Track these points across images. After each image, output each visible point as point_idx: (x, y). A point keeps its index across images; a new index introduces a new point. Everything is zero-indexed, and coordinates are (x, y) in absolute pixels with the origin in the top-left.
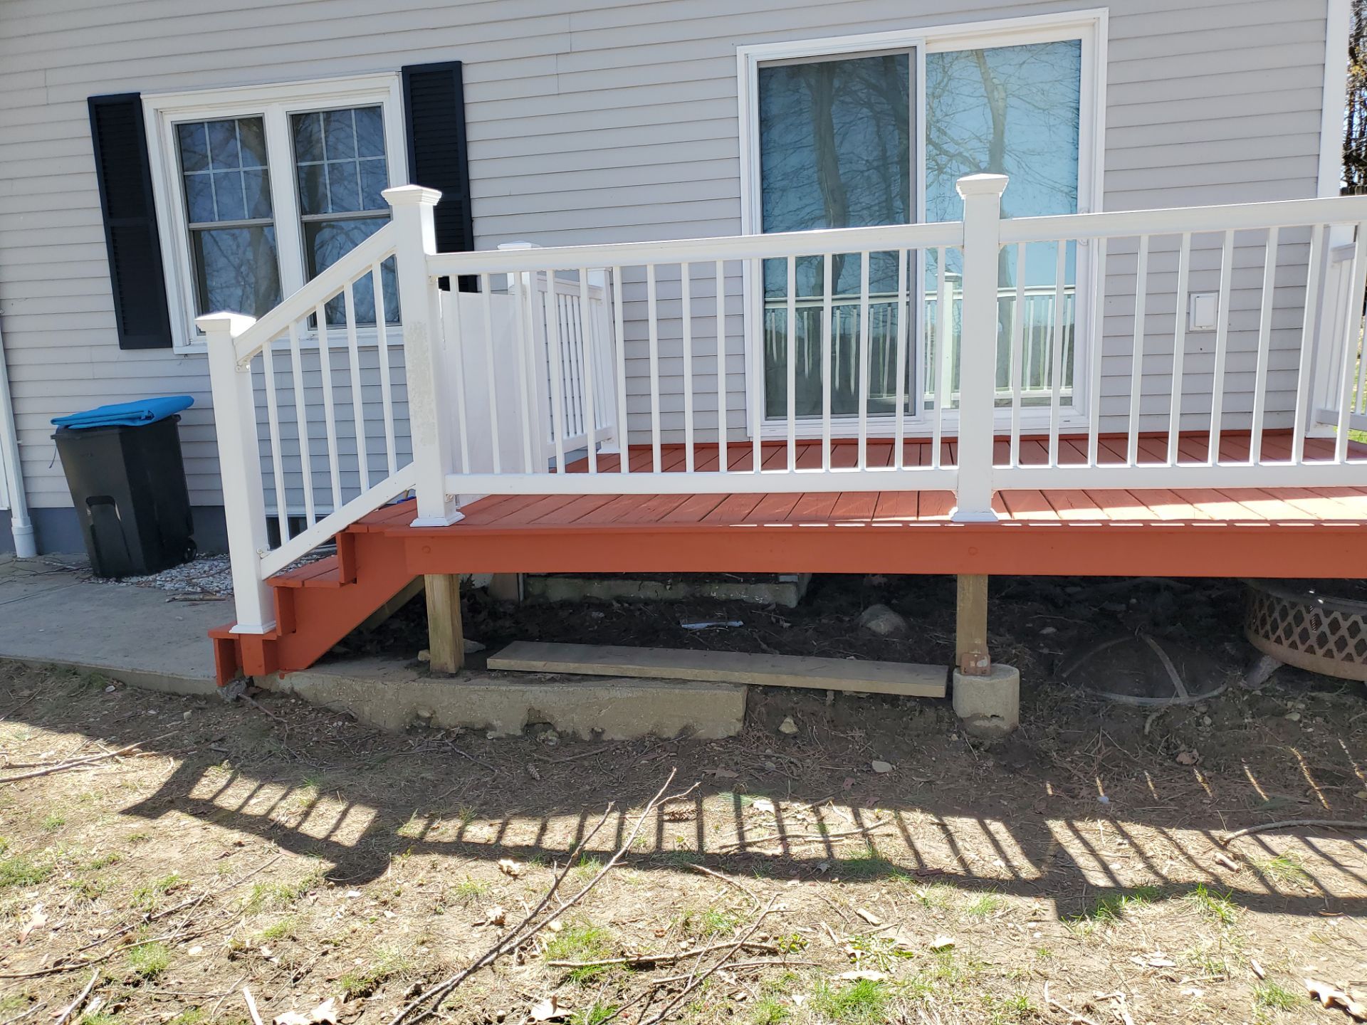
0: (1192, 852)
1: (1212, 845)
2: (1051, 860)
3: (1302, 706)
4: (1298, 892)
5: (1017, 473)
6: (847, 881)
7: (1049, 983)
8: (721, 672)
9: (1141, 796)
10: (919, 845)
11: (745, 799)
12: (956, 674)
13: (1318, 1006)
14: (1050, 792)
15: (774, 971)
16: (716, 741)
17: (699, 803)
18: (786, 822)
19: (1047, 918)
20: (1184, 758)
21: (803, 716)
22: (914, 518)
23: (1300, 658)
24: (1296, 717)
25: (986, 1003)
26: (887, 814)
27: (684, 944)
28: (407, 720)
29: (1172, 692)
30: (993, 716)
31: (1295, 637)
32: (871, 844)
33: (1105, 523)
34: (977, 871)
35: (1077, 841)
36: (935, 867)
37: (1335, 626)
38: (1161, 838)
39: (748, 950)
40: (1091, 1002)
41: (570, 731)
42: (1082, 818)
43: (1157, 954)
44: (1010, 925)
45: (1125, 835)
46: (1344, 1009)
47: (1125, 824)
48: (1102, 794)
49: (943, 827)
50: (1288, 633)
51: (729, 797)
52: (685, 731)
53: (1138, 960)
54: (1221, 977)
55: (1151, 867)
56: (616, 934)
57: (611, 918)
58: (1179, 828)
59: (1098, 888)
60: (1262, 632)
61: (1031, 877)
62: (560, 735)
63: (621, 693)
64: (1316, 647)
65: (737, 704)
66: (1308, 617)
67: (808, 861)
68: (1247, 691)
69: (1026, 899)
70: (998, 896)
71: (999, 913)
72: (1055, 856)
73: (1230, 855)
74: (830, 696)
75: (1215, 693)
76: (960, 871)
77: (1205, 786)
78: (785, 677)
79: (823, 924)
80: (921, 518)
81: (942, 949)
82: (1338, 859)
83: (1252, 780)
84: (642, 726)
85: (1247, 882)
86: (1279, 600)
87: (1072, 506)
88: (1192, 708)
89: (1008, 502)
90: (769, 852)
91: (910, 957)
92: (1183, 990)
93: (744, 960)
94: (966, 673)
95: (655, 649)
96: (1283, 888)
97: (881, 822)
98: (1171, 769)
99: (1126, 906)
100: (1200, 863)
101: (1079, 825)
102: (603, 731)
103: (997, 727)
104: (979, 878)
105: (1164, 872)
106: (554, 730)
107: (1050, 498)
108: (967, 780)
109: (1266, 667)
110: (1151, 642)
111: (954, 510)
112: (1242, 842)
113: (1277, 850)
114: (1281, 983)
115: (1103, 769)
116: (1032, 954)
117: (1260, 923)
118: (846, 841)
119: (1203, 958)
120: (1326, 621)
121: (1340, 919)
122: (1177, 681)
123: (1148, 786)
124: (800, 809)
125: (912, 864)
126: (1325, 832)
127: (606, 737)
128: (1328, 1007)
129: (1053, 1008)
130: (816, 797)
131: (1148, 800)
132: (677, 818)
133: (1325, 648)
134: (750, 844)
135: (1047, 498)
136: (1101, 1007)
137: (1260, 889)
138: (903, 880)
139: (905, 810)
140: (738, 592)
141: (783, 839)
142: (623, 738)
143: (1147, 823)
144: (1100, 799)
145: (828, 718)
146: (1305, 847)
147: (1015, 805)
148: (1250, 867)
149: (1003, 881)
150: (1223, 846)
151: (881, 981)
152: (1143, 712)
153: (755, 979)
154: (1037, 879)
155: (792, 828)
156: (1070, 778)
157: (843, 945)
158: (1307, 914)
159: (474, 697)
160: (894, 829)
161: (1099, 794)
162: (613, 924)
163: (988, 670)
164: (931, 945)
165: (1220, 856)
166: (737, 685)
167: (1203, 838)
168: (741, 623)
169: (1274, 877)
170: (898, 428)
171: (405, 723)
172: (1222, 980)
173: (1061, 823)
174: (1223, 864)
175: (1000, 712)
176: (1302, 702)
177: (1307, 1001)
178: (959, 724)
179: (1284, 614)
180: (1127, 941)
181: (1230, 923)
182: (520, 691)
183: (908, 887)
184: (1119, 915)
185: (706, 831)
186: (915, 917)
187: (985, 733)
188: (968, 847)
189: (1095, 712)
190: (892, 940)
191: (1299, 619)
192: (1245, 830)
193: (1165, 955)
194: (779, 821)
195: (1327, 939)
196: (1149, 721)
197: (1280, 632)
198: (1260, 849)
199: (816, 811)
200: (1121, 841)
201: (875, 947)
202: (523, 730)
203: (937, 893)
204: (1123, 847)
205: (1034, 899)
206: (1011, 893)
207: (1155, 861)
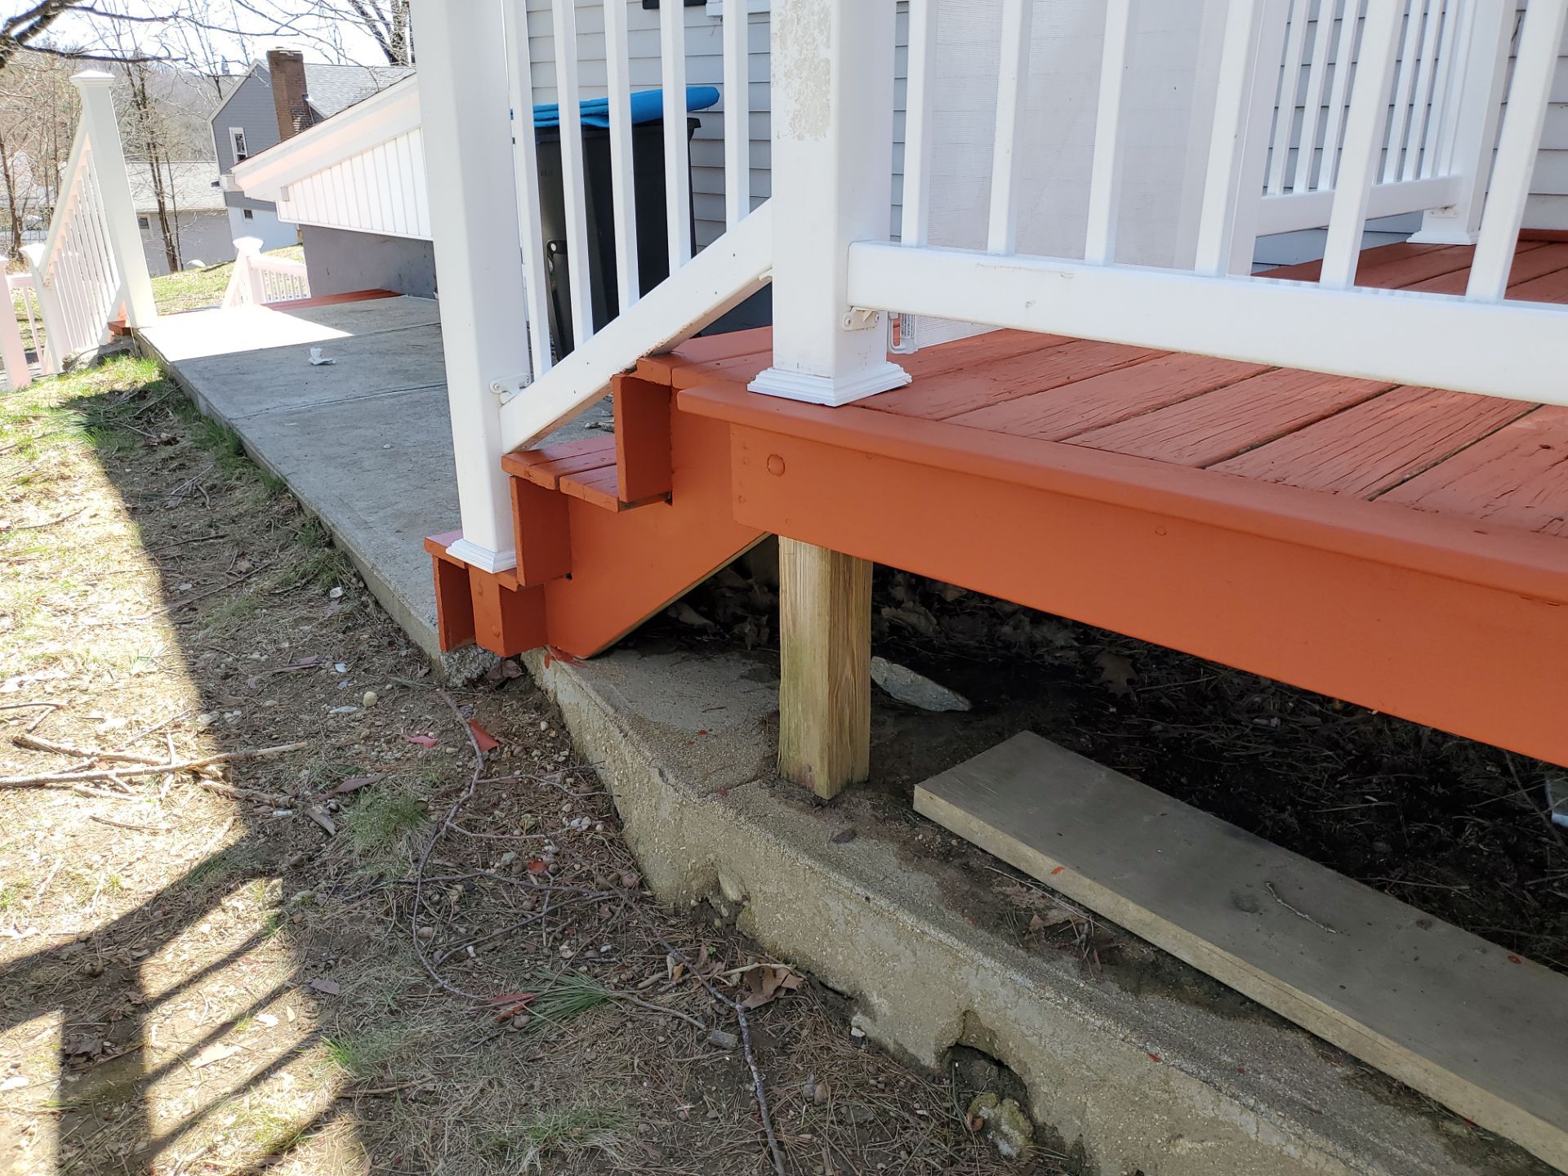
28: (695, 885)
62: (1038, 1134)
106: (1025, 1108)
159: (836, 907)
171: (689, 888)
182: (949, 950)
202: (941, 1057)
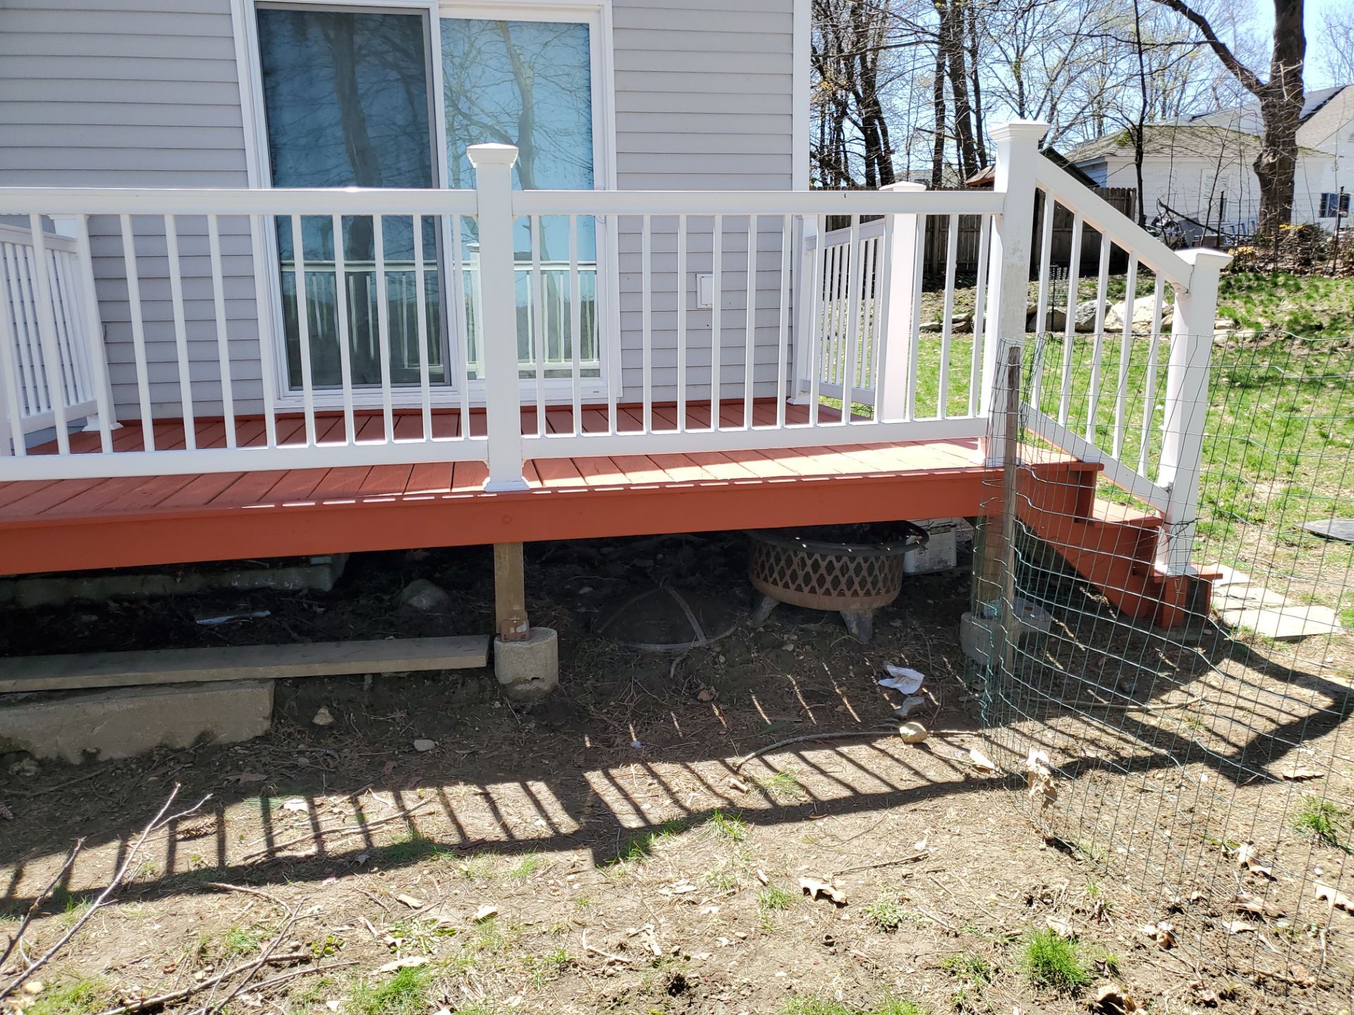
0: (710, 781)
1: (727, 772)
2: (588, 811)
3: (795, 637)
4: (795, 802)
5: (544, 442)
6: (387, 869)
7: (588, 930)
8: (242, 669)
9: (669, 737)
10: (462, 819)
11: (274, 802)
12: (497, 642)
13: (810, 900)
14: (588, 744)
15: (307, 980)
16: (241, 744)
17: (220, 814)
18: (321, 818)
19: (585, 868)
20: (704, 696)
21: (338, 704)
22: (448, 490)
23: (791, 596)
24: (790, 648)
25: (528, 964)
26: (430, 792)
27: (199, 975)
29: (692, 636)
30: (533, 679)
31: (787, 578)
32: (412, 826)
33: (627, 486)
34: (519, 834)
35: (612, 788)
36: (478, 837)
37: (816, 566)
38: (685, 772)
39: (276, 965)
40: (623, 940)
41: (54, 757)
42: (616, 766)
43: (681, 882)
44: (551, 882)
45: (655, 775)
46: (829, 897)
47: (655, 764)
48: (635, 739)
49: (487, 796)
50: (782, 575)
51: (257, 802)
52: (202, 738)
53: (665, 891)
54: (734, 891)
55: (677, 802)
56: (114, 981)
57: (108, 964)
58: (700, 761)
59: (631, 830)
60: (762, 576)
61: (571, 831)
62: (41, 763)
63: (117, 706)
64: (803, 585)
65: (263, 700)
66: (796, 560)
67: (346, 854)
68: (754, 630)
69: (565, 853)
70: (539, 855)
71: (541, 872)
72: (592, 806)
73: (742, 779)
74: (368, 680)
75: (728, 634)
76: (503, 837)
77: (721, 718)
78: (316, 666)
79: (362, 919)
80: (454, 490)
81: (484, 920)
82: (823, 768)
83: (759, 707)
84: (149, 738)
85: (756, 801)
86: (774, 547)
87: (598, 473)
88: (708, 650)
89: (540, 471)
90: (301, 854)
91: (452, 933)
92: (703, 910)
93: (272, 976)
94: (506, 640)
95: (162, 651)
96: (782, 801)
97: (423, 802)
98: (693, 707)
99: (655, 842)
100: (718, 790)
101: (613, 772)
102: (99, 751)
103: (538, 689)
104: (522, 841)
105: (688, 804)
106: (32, 757)
107: (579, 465)
108: (510, 744)
109: (767, 606)
110: (673, 592)
111: (487, 480)
112: (751, 765)
113: (778, 767)
114: (779, 886)
115: (635, 715)
116: (571, 905)
117: (764, 835)
118: (386, 827)
119: (718, 877)
120: (809, 562)
121: (826, 819)
122: (696, 626)
123: (674, 726)
124: (338, 802)
125: (455, 839)
126: (814, 745)
127: (102, 757)
128: (817, 898)
129: (591, 953)
130: (353, 786)
131: (674, 739)
132: (192, 836)
133: (810, 586)
134: (280, 849)
135: (576, 466)
136: (632, 943)
137: (765, 805)
138: (445, 857)
139: (448, 785)
140: (267, 580)
141: (318, 838)
142: (125, 756)
143: (673, 760)
144: (633, 744)
145: (367, 703)
146: (799, 761)
147: (555, 763)
148: (757, 786)
149: (544, 840)
150: (735, 771)
151: (423, 965)
152: (668, 657)
153: (284, 995)
154: (575, 832)
155: (327, 822)
156: (606, 728)
157: (382, 936)
158: (800, 820)
160: (437, 807)
161: (632, 740)
162: (109, 971)
163: (527, 636)
164: (474, 917)
165: (734, 780)
166: (263, 681)
167: (720, 766)
168: (268, 613)
169: (775, 792)
170: (425, 397)
172: (734, 893)
173: (599, 773)
174: (736, 787)
175: (540, 674)
176: (795, 634)
177: (801, 897)
178: (502, 691)
179: (778, 560)
180: (656, 876)
181: (741, 840)
183: (451, 863)
184: (648, 852)
185: (228, 843)
186: (458, 892)
187: (527, 696)
188: (511, 812)
189: (627, 662)
190: (434, 921)
191: (789, 562)
192: (753, 754)
193: (688, 881)
194: (314, 818)
195: (816, 840)
196: (674, 665)
197: (776, 575)
198: (765, 768)
199: (354, 801)
200: (650, 781)
201: (417, 930)
203: (478, 864)
204: (652, 787)
205: (573, 852)
206: (551, 850)
207: (680, 796)
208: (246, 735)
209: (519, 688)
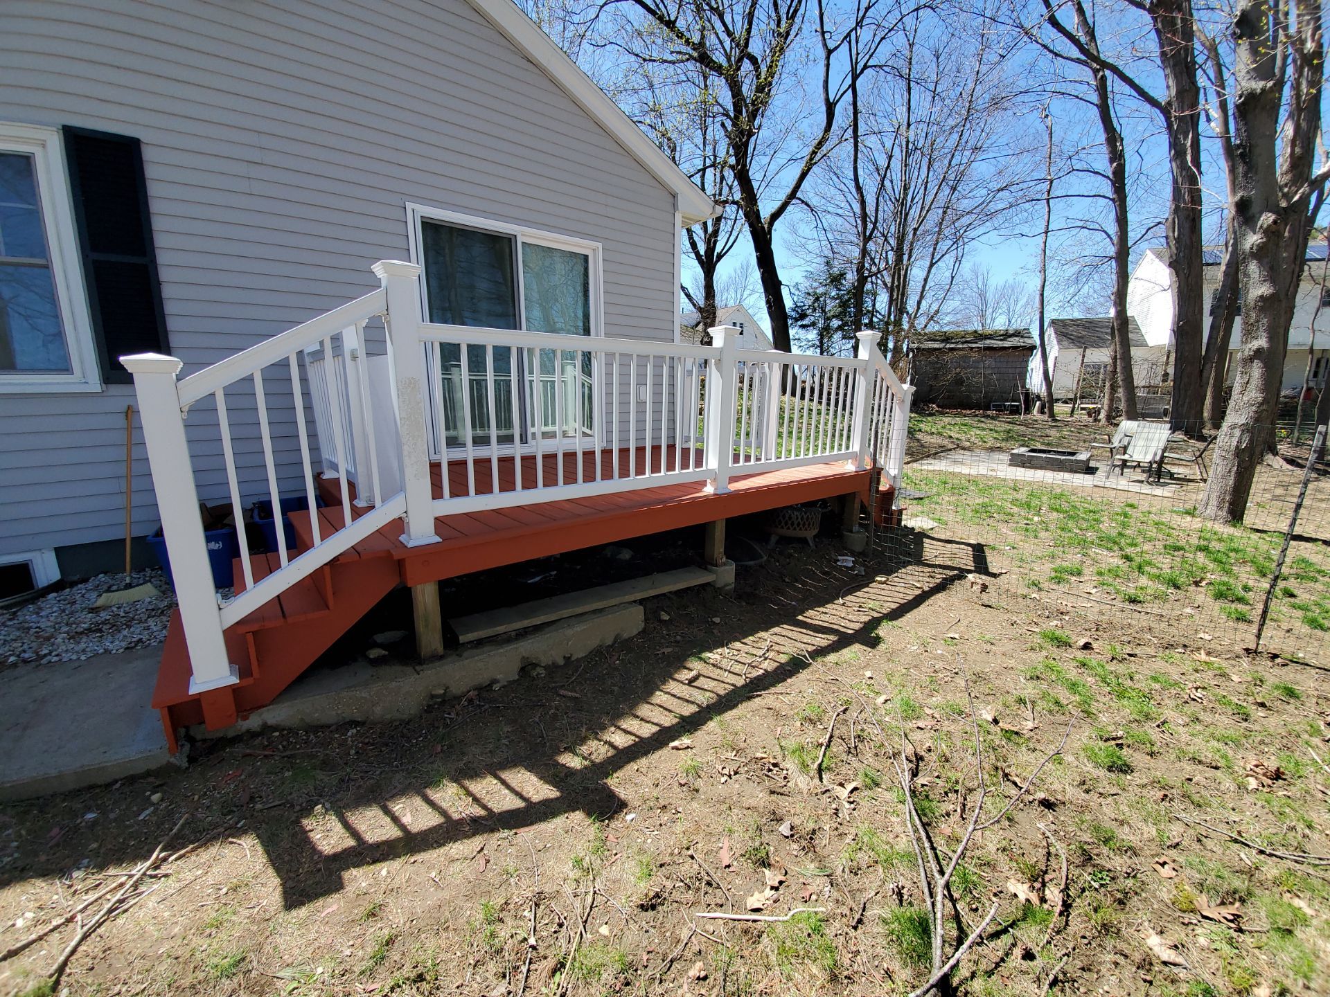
3: (795, 550)
8: (617, 599)
9: (799, 598)
12: (715, 569)
14: (775, 607)
16: (634, 637)
21: (666, 609)
23: (788, 533)
24: (796, 555)
28: (424, 702)
29: (762, 556)
30: (732, 583)
31: (784, 526)
38: (831, 610)
41: (550, 663)
47: (815, 609)
48: (789, 602)
52: (617, 637)
58: (826, 605)
63: (579, 627)
74: (673, 594)
77: (807, 588)
78: (649, 591)
83: (809, 581)
85: (876, 614)
94: (718, 567)
102: (572, 655)
103: (732, 587)
106: (540, 666)
122: (760, 551)
123: (794, 594)
126: (852, 591)
141: (750, 666)
142: (584, 655)
143: (817, 606)
144: (792, 604)
146: (858, 597)
148: (868, 608)
152: (761, 566)
159: (480, 664)
163: (725, 564)
168: (555, 572)
169: (877, 609)
171: (422, 706)
176: (791, 547)
178: (721, 591)
182: (514, 648)
187: (724, 593)
194: (732, 659)
198: (853, 602)
202: (519, 674)
208: (635, 632)
209: (727, 588)
